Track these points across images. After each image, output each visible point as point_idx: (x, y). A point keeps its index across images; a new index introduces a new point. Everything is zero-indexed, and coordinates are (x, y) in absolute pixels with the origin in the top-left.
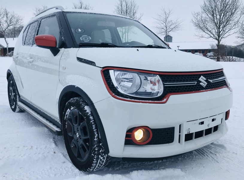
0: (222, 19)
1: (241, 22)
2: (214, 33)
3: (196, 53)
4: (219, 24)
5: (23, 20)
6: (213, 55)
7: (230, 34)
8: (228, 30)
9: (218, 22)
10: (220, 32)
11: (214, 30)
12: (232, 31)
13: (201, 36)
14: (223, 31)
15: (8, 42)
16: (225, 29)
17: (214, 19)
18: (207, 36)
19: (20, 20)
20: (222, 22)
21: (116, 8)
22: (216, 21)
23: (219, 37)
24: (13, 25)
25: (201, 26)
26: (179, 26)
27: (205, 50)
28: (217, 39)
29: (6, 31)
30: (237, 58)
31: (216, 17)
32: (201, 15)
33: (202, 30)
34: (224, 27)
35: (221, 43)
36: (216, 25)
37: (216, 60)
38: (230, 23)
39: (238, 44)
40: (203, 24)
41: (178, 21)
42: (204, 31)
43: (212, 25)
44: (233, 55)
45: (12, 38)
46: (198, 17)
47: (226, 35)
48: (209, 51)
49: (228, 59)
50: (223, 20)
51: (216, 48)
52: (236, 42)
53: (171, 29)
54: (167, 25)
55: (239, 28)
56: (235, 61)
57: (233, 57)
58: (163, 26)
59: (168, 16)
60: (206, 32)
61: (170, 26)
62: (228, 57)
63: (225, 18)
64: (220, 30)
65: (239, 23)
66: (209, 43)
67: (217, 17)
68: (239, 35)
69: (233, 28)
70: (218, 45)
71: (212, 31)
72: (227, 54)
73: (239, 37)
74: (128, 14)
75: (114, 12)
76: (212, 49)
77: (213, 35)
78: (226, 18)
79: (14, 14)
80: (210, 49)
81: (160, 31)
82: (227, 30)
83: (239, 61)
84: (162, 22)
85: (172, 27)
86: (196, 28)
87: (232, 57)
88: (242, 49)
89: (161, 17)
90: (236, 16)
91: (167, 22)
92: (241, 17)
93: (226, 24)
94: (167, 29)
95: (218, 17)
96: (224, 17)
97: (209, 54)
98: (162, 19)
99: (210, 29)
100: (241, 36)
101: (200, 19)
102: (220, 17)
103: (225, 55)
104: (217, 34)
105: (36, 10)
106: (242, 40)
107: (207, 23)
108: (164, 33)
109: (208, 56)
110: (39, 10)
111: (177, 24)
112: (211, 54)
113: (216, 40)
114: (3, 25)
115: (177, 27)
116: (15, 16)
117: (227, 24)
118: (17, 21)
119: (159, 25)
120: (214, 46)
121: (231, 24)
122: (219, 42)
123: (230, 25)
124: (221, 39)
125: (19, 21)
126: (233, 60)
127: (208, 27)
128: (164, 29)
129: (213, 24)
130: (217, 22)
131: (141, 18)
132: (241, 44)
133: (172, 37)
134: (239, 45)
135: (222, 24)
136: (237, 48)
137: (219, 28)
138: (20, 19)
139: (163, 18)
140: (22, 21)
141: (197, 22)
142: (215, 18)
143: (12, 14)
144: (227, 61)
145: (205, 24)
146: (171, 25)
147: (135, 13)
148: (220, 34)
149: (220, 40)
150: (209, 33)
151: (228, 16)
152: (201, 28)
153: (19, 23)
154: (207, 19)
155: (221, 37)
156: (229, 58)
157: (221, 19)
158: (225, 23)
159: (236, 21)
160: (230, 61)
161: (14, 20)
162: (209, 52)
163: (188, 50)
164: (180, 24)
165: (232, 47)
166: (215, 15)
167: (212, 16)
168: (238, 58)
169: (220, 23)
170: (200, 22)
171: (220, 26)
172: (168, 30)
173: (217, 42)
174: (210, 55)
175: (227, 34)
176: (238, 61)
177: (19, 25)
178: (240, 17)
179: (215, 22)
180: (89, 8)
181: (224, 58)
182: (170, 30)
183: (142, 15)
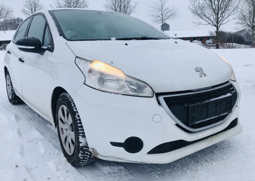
0: (221, 4)
1: (241, 8)
2: (212, 20)
3: (194, 41)
4: (217, 10)
5: (13, 12)
6: (212, 42)
7: (229, 20)
8: (227, 16)
9: (217, 8)
10: (218, 19)
11: (212, 17)
12: (231, 17)
13: (198, 23)
14: (222, 17)
16: (224, 15)
17: (212, 5)
18: (205, 22)
19: (10, 13)
20: (221, 7)
22: (214, 7)
23: (218, 23)
24: (3, 18)
25: (199, 13)
26: (176, 14)
28: (215, 26)
30: (237, 44)
32: (198, 1)
33: (200, 16)
34: (223, 13)
35: (219, 30)
36: (214, 11)
37: (215, 47)
38: (229, 9)
39: (238, 31)
40: (200, 10)
41: (174, 8)
42: (202, 18)
43: (210, 11)
44: (233, 42)
45: (3, 32)
46: (195, 3)
48: (208, 38)
49: (228, 46)
50: (222, 6)
51: (215, 35)
52: (236, 28)
53: (167, 17)
54: (163, 12)
55: (239, 14)
56: (235, 48)
57: (233, 44)
58: (159, 13)
59: (163, 3)
60: (204, 18)
61: (166, 13)
62: (228, 44)
63: (223, 4)
64: (219, 17)
65: (238, 9)
66: (208, 30)
68: (239, 20)
69: (232, 14)
70: (217, 32)
71: (210, 18)
72: (227, 41)
73: (238, 23)
74: (123, 2)
76: (211, 36)
77: (212, 21)
78: (224, 3)
79: (4, 6)
80: (209, 36)
81: (157, 19)
82: (226, 16)
83: (240, 48)
84: (159, 10)
85: (168, 15)
86: (193, 14)
88: (242, 35)
89: (156, 5)
91: (163, 10)
92: (240, 2)
94: (163, 17)
97: (208, 41)
98: (157, 7)
99: (208, 16)
100: (241, 22)
101: (198, 6)
102: (218, 3)
103: (225, 42)
104: (215, 20)
105: (26, 1)
106: (241, 26)
107: (205, 9)
108: (160, 21)
109: (207, 44)
110: (29, 2)
111: (173, 12)
112: (210, 41)
113: (214, 26)
115: (173, 14)
116: (5, 8)
117: (226, 9)
118: (7, 13)
119: (155, 13)
120: (213, 33)
121: (229, 10)
122: (218, 29)
123: (229, 11)
124: (220, 25)
125: (9, 13)
126: (233, 47)
127: (205, 13)
128: (160, 17)
129: (211, 10)
130: (216, 8)
131: (136, 6)
132: (241, 30)
133: (169, 25)
134: (239, 32)
135: (221, 10)
136: (237, 34)
137: (218, 14)
138: (10, 11)
139: (159, 6)
140: (12, 14)
141: (194, 9)
142: (213, 4)
143: (2, 6)
144: (227, 48)
145: (202, 11)
146: (168, 12)
147: (129, 1)
148: (219, 20)
149: (219, 27)
150: (207, 20)
151: (226, 2)
152: (199, 15)
153: (9, 16)
154: (204, 5)
155: (220, 23)
156: (229, 45)
157: (219, 5)
158: (224, 9)
159: (235, 6)
160: (229, 48)
161: (4, 13)
162: (208, 40)
163: (186, 38)
164: (177, 12)
165: (232, 34)
166: (213, 1)
167: (209, 2)
168: (239, 45)
170: (198, 9)
171: (218, 12)
172: (165, 18)
173: (215, 29)
174: (209, 43)
175: (226, 20)
176: (238, 47)
178: (239, 2)
179: (213, 8)
181: (224, 45)
182: (166, 18)
183: (136, 3)
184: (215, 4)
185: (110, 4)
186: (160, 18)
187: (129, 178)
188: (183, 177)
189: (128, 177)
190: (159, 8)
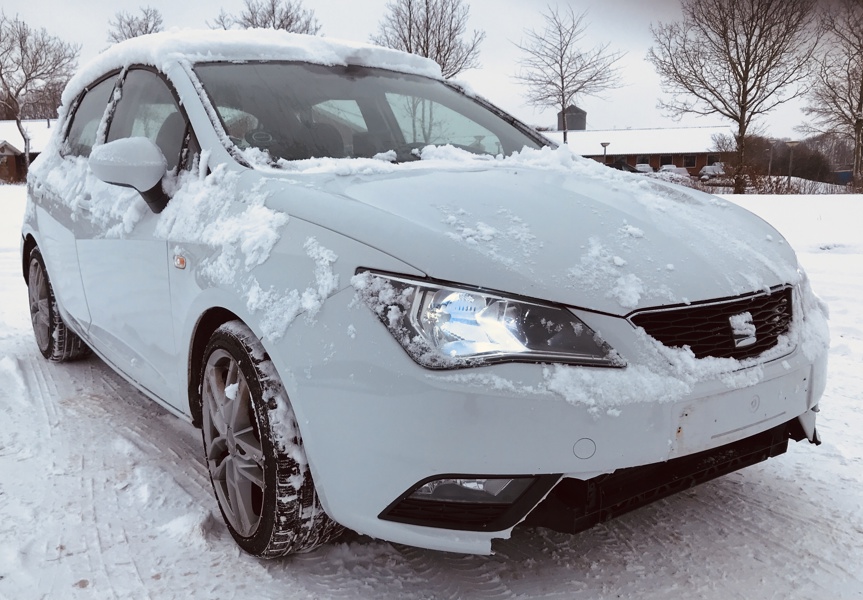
0: (756, 46)
1: (821, 58)
2: (727, 97)
3: (665, 167)
4: (743, 64)
5: (76, 59)
6: (722, 173)
7: (781, 98)
8: (776, 84)
9: (742, 59)
10: (746, 93)
11: (727, 87)
13: (680, 106)
14: (758, 89)
15: (29, 135)
16: (764, 81)
17: (728, 46)
18: (701, 105)
19: (67, 60)
20: (756, 57)
21: (390, 13)
22: (733, 54)
23: (743, 109)
24: (44, 76)
25: (683, 72)
26: (607, 75)
27: (698, 154)
28: (735, 117)
29: (20, 97)
30: (803, 180)
31: (736, 41)
32: (682, 34)
33: (686, 85)
34: (762, 74)
35: (749, 131)
36: (735, 68)
37: (731, 189)
38: (783, 61)
39: (810, 136)
40: (688, 64)
41: (601, 56)
42: (693, 91)
43: (719, 68)
44: (790, 172)
45: (44, 123)
46: (673, 41)
47: (767, 103)
48: (708, 158)
49: (774, 184)
50: (759, 51)
51: (734, 147)
52: (804, 128)
53: (579, 85)
54: (564, 69)
55: (814, 78)
56: (797, 192)
57: (792, 178)
58: (551, 72)
59: (567, 39)
60: (700, 91)
61: (576, 73)
62: (774, 179)
63: (765, 43)
64: (749, 86)
65: (813, 62)
66: (707, 132)
67: (739, 41)
68: (814, 102)
69: (792, 78)
70: (740, 139)
71: (719, 90)
72: (772, 168)
73: (811, 110)
74: (433, 32)
75: (384, 26)
76: (722, 154)
77: (724, 102)
78: (768, 43)
79: (46, 38)
80: (713, 151)
81: (543, 91)
82: (771, 87)
83: (812, 191)
84: (548, 60)
85: (581, 77)
86: (665, 78)
87: (789, 179)
88: (823, 150)
89: (544, 43)
90: (803, 37)
91: (566, 60)
92: (820, 40)
93: (767, 65)
94: (565, 84)
95: (742, 40)
96: (762, 40)
97: (708, 169)
98: (546, 50)
99: (714, 84)
100: (820, 106)
101: (680, 49)
102: (749, 40)
103: (765, 175)
104: (737, 98)
105: (118, 22)
106: (822, 119)
107: (702, 61)
108: (555, 99)
109: (706, 177)
110: (129, 25)
111: (598, 68)
112: (717, 168)
113: (731, 120)
114: (10, 77)
115: (598, 76)
116: (51, 43)
117: (773, 63)
118: (57, 61)
119: (539, 72)
120: (728, 142)
121: (784, 64)
122: (742, 129)
123: (783, 69)
124: (750, 116)
125: (64, 62)
126: (790, 190)
127: (705, 74)
128: (556, 85)
129: (723, 65)
130: (739, 59)
131: (476, 47)
132: (817, 134)
133: (584, 114)
134: (814, 139)
135: (756, 65)
136: (806, 148)
137: (745, 79)
138: (67, 53)
139: (551, 47)
140: (73, 63)
141: (668, 59)
142: (732, 43)
143: (40, 36)
144: (771, 192)
145: (695, 66)
146: (580, 70)
147: (456, 30)
148: (749, 98)
149: (748, 122)
150: (710, 97)
151: (774, 38)
152: (682, 80)
153: (64, 70)
154: (702, 48)
155: (751, 109)
156: (777, 183)
157: (751, 48)
158: (766, 62)
159: (803, 54)
160: (778, 192)
161: (46, 60)
162: (710, 164)
163: (640, 155)
164: (611, 68)
165: (790, 145)
166: (730, 34)
167: (719, 38)
168: (809, 182)
169: (747, 62)
170: (679, 60)
171: (746, 72)
172: (570, 89)
173: (735, 127)
174: (712, 173)
175: (772, 99)
176: (807, 191)
177: (65, 74)
178: (815, 39)
179: (731, 59)
180: (300, 13)
181: (760, 181)
182: (574, 88)
183: (479, 36)
184: (736, 43)
185: (391, 37)
186: (554, 87)
187: (409, 580)
188: (577, 583)
189: (406, 578)
190: (552, 54)
